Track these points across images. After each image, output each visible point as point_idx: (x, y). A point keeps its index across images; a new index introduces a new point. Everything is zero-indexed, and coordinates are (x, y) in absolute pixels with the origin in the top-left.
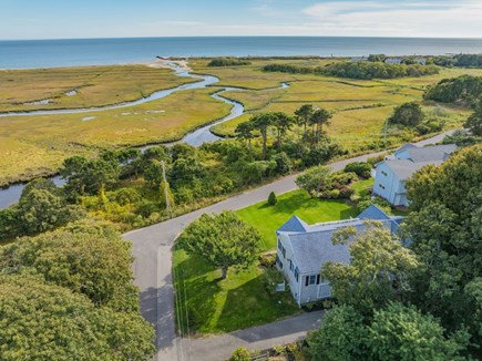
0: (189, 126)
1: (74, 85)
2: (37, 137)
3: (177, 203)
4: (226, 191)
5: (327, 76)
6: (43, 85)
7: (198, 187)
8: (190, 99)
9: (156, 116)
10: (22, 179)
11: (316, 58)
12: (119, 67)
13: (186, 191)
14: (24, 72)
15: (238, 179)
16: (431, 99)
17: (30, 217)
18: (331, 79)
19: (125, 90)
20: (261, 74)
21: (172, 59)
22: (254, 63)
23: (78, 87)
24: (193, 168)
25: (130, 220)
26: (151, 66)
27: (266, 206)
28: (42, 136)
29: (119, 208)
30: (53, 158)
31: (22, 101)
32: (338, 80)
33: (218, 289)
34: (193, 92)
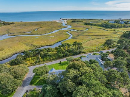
0: (57, 41)
1: (38, 27)
2: (25, 42)
3: (43, 61)
4: (53, 59)
5: (100, 27)
6: (31, 27)
7: (48, 58)
8: (61, 33)
9: (51, 38)
10: (19, 52)
11: (102, 20)
12: (50, 22)
13: (45, 59)
14: (29, 23)
15: (57, 57)
16: (123, 36)
17: (16, 62)
18: (101, 28)
19: (48, 29)
20: (83, 25)
21: (63, 19)
22: (84, 21)
23: (38, 28)
24: (47, 54)
25: (33, 64)
26: (57, 22)
27: (59, 64)
28: (26, 42)
29: (33, 61)
30: (26, 48)
31: (25, 32)
32: (103, 28)
33: (39, 79)
34: (63, 31)
